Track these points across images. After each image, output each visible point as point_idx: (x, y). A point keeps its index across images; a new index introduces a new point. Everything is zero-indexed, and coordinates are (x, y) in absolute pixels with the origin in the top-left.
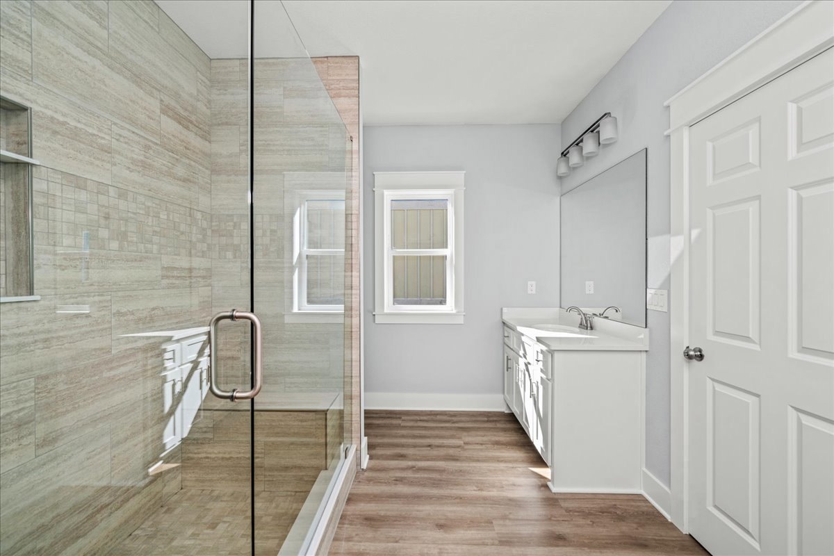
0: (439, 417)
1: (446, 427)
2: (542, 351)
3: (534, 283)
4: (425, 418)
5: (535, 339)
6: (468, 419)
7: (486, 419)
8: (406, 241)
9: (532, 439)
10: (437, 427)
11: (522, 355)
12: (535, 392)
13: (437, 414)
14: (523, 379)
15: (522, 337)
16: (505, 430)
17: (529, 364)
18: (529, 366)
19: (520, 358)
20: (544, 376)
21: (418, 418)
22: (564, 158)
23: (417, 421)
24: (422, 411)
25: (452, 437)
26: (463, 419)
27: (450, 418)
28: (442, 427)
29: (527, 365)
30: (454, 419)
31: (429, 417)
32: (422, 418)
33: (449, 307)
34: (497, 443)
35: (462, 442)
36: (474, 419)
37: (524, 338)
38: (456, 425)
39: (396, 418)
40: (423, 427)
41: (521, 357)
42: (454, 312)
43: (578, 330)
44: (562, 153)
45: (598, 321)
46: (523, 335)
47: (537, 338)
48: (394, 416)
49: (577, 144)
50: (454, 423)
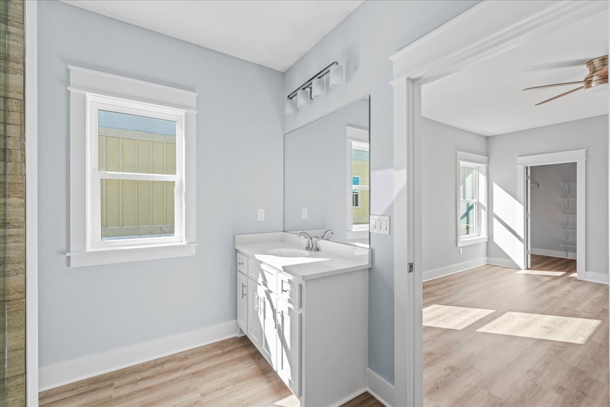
0: (166, 366)
1: (176, 379)
2: (289, 280)
3: (263, 211)
4: (148, 374)
5: (282, 269)
6: (202, 357)
7: (221, 351)
8: (121, 162)
9: (275, 368)
10: (164, 383)
11: (262, 283)
12: (280, 322)
13: (164, 363)
14: (262, 307)
15: (261, 265)
16: (242, 359)
17: (271, 292)
18: (271, 294)
19: (258, 286)
20: (291, 306)
21: (138, 376)
22: (289, 100)
23: (136, 382)
24: (143, 365)
25: (187, 391)
26: (196, 359)
27: (181, 363)
28: (172, 380)
29: (268, 293)
30: (186, 362)
31: (153, 370)
32: (144, 375)
33: (178, 237)
34: (238, 380)
35: (199, 395)
36: (208, 355)
37: (263, 266)
38: (189, 371)
39: (105, 388)
40: (145, 389)
41: (260, 285)
42: (184, 243)
43: (307, 253)
44: (289, 96)
45: (322, 243)
46: (261, 262)
47: (283, 267)
48: (102, 384)
49: (304, 89)
50: (186, 368)
